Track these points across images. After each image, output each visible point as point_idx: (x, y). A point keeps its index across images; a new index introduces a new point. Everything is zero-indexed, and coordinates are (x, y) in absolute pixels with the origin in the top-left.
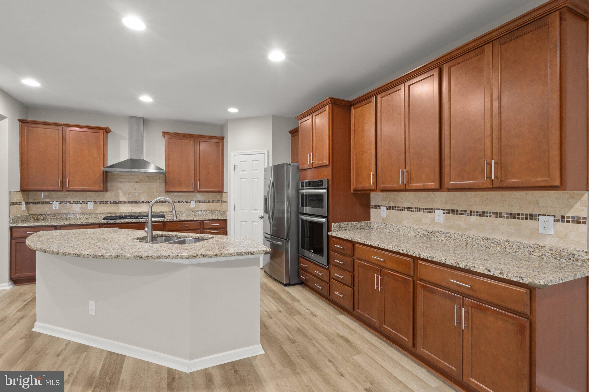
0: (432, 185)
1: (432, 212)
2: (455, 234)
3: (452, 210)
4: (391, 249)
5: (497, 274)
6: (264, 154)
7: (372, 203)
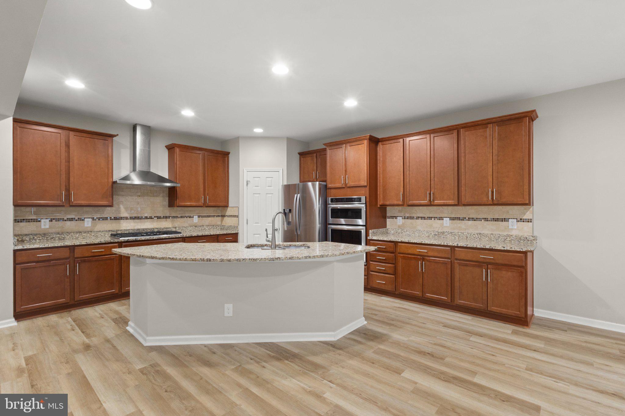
0: (451, 202)
1: (441, 220)
2: (459, 232)
3: (456, 218)
4: (434, 243)
5: (509, 249)
6: (279, 171)
7: (388, 215)
